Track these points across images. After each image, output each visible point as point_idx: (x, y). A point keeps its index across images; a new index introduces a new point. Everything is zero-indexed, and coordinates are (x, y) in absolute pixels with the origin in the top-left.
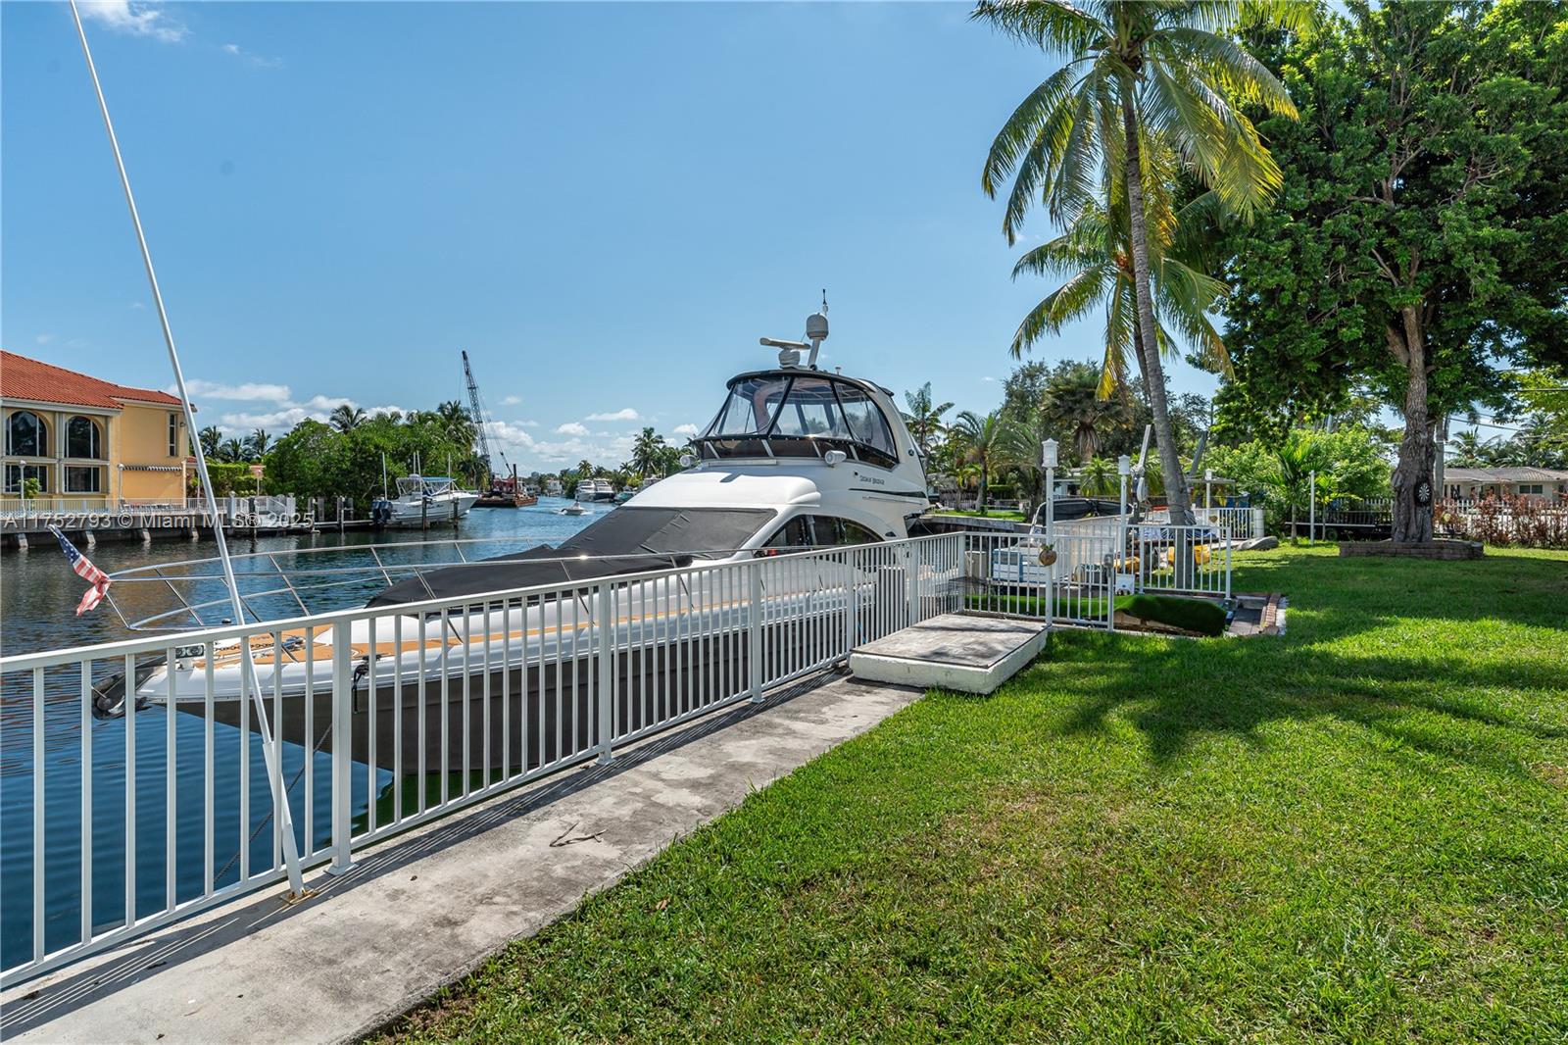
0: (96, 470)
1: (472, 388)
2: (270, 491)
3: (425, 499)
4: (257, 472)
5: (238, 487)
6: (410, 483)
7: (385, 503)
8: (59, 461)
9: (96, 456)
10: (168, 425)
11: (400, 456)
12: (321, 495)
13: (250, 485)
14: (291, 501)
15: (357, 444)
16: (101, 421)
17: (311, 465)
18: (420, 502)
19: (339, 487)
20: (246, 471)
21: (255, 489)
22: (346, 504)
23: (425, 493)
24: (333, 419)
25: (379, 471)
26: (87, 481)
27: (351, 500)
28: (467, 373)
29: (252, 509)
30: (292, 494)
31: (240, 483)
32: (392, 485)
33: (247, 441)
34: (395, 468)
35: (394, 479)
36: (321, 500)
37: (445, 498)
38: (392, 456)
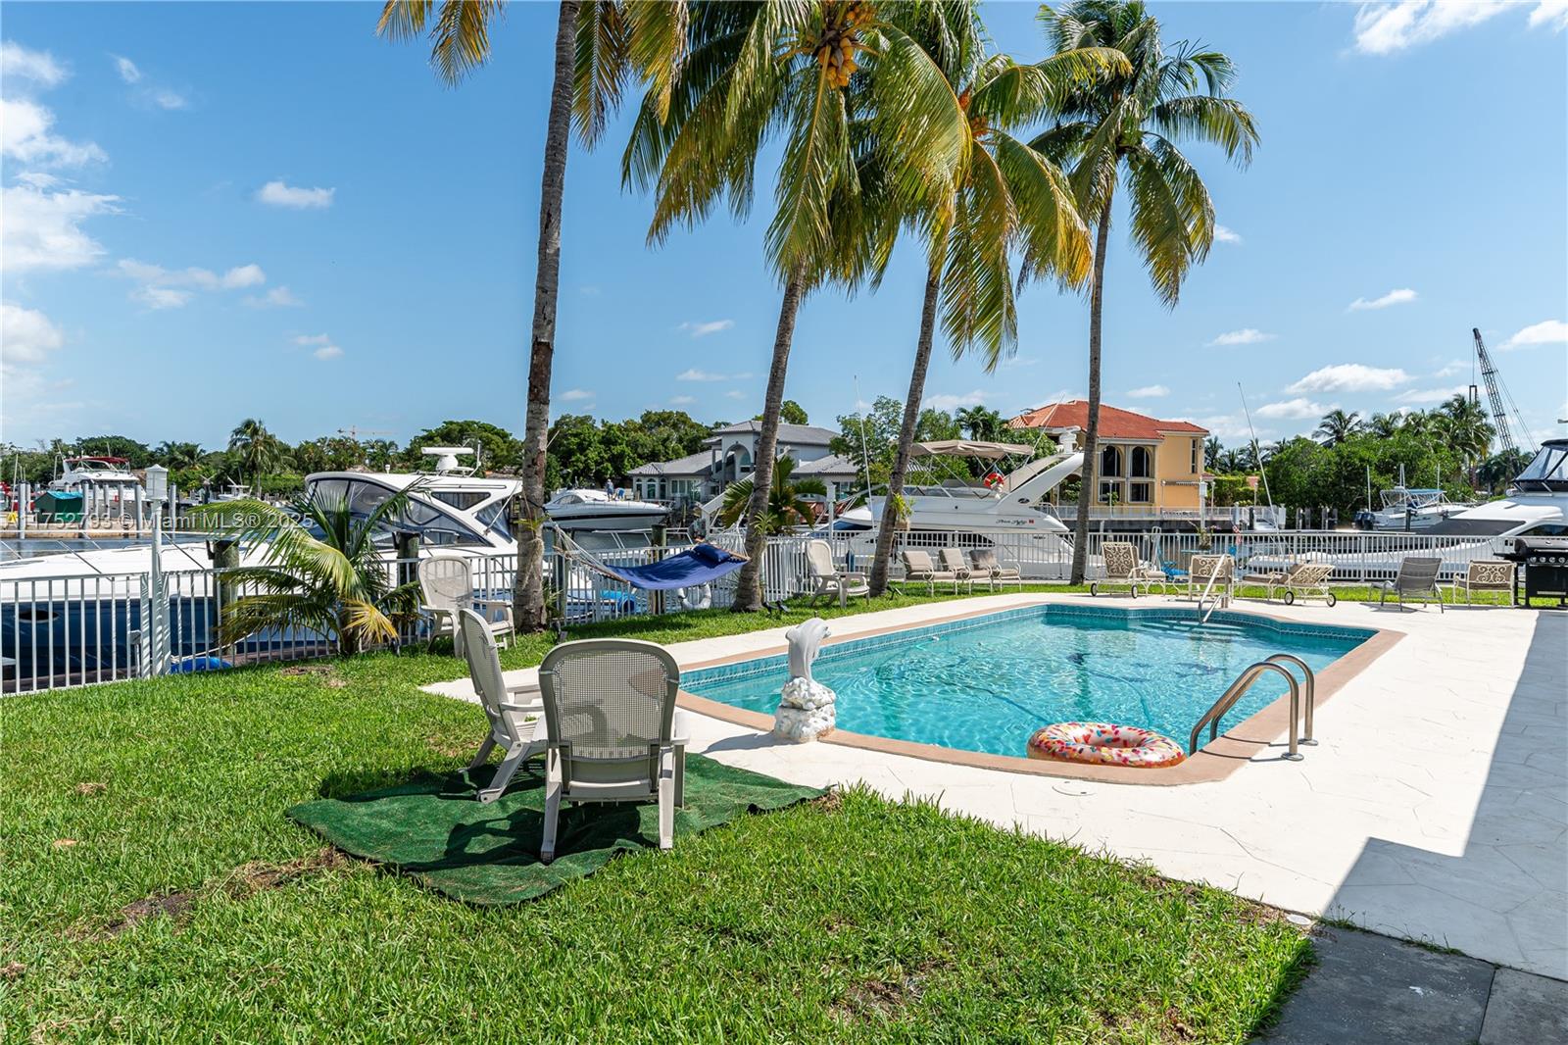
0: (1147, 485)
1: (1489, 373)
2: (1264, 502)
3: (1409, 511)
4: (1253, 482)
5: (1237, 497)
6: (1396, 496)
7: (1367, 514)
8: (1128, 480)
9: (1147, 475)
10: (1191, 449)
11: (1386, 468)
12: (1308, 506)
13: (1248, 496)
14: (1283, 510)
15: (1342, 458)
16: (1150, 449)
17: (1300, 477)
18: (1404, 515)
19: (1326, 501)
20: (1245, 483)
21: (1252, 499)
22: (1330, 515)
23: (1410, 505)
24: (1324, 426)
25: (1364, 484)
26: (1141, 493)
27: (1336, 510)
28: (1481, 355)
29: (1252, 516)
30: (1283, 505)
31: (1239, 494)
32: (1376, 497)
33: (1242, 451)
34: (1381, 480)
35: (1379, 490)
36: (1308, 510)
37: (1433, 510)
38: (1377, 467)
